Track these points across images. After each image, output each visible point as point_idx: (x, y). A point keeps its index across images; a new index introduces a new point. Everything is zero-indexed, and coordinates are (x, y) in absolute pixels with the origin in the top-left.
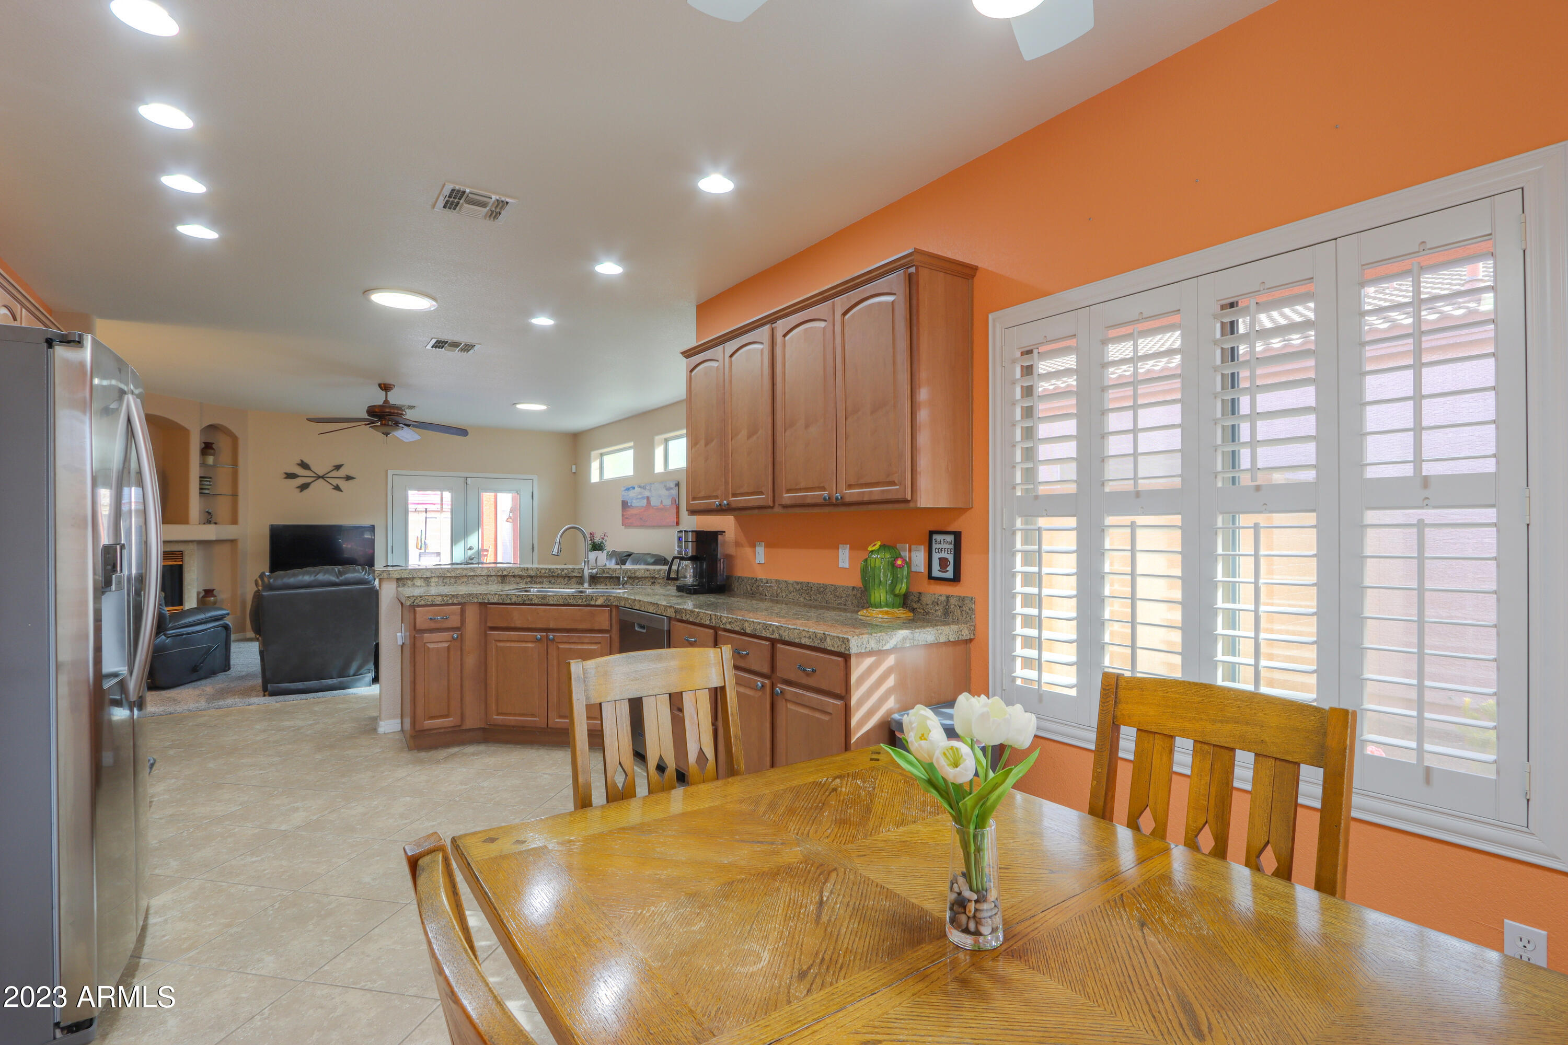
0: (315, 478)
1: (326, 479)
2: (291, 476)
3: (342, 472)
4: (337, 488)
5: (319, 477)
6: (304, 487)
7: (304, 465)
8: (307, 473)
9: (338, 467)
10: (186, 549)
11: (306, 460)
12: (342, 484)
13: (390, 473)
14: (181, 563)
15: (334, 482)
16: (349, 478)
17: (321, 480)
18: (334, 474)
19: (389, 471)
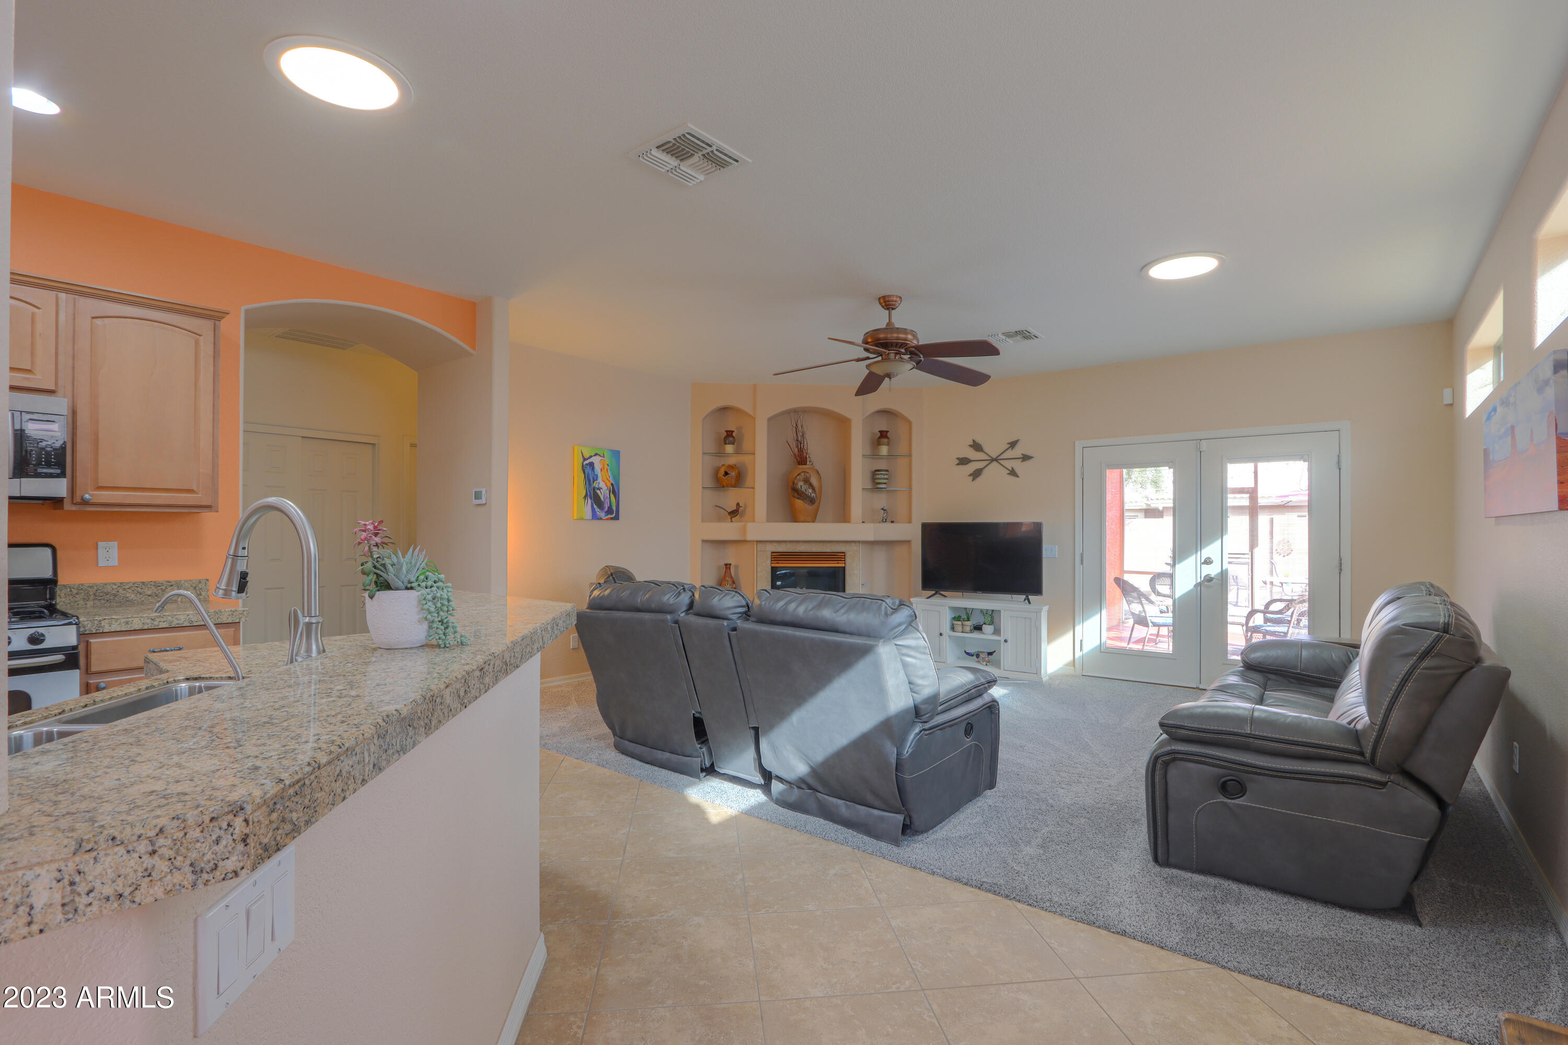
0: (987, 463)
1: (1001, 462)
2: (963, 461)
3: (1017, 452)
4: (1013, 473)
5: (993, 460)
6: (976, 474)
7: (977, 447)
8: (980, 456)
9: (1013, 445)
10: (849, 550)
11: (979, 440)
12: (1018, 466)
13: (1079, 445)
14: (843, 565)
15: (1009, 464)
16: (1025, 458)
17: (995, 463)
18: (1010, 454)
19: (1077, 443)
